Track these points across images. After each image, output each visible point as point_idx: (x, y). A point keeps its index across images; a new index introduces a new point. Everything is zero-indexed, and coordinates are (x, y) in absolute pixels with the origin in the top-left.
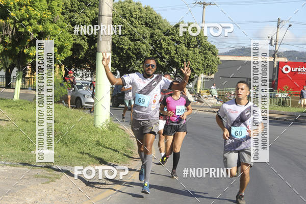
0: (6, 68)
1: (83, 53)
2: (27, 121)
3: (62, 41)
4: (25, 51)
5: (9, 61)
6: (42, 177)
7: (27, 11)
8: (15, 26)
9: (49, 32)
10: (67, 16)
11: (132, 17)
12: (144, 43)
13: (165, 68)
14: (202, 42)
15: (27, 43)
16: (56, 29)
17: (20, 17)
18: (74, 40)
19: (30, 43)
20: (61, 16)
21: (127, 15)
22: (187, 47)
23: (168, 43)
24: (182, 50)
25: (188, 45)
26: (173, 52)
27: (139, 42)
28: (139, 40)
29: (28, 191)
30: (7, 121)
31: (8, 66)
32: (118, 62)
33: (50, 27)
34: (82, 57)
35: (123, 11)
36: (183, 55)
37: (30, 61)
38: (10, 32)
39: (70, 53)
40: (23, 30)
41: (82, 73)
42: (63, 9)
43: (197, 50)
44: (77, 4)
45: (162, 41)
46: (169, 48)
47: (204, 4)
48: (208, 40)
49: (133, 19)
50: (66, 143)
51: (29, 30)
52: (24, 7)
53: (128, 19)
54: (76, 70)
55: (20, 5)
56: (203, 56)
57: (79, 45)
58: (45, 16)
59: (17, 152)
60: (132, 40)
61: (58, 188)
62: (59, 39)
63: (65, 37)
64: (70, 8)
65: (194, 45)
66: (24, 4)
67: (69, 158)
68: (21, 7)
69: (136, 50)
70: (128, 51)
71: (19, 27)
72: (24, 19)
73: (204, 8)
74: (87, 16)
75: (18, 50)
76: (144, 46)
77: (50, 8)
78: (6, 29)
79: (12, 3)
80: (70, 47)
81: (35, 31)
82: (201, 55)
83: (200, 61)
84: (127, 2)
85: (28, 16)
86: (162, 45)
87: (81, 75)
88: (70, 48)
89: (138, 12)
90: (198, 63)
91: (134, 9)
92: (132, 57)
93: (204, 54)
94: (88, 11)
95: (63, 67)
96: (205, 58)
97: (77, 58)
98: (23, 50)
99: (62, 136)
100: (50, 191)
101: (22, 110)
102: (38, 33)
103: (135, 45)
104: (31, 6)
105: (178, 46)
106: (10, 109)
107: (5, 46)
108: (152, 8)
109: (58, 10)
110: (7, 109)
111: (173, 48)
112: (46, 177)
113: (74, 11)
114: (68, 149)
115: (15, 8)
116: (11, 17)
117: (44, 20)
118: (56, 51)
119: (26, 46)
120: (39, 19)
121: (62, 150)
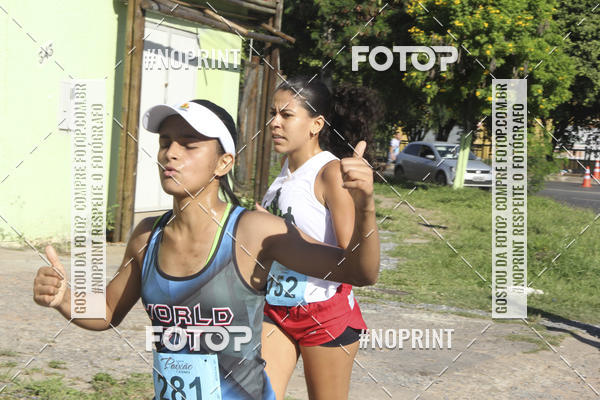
0: (440, 126)
1: (591, 95)
3: (552, 72)
4: (478, 94)
5: (447, 114)
6: (523, 339)
7: (486, 16)
8: (461, 46)
9: (527, 55)
10: (563, 22)
15: (483, 78)
16: (541, 48)
17: (471, 28)
18: (577, 69)
19: (489, 77)
20: (554, 22)
29: (496, 365)
30: (445, 228)
31: (443, 124)
33: (530, 45)
34: (590, 103)
37: (487, 112)
39: (567, 95)
40: (476, 53)
41: (589, 136)
42: (555, 7)
50: (565, 275)
51: (488, 52)
52: (481, 8)
54: (576, 129)
55: (474, 4)
57: (585, 78)
58: (521, 23)
59: (469, 288)
61: (556, 364)
62: (547, 67)
63: (558, 64)
64: (570, 4)
67: (572, 306)
68: (474, 9)
71: (469, 48)
72: (479, 32)
75: (465, 91)
77: (531, 8)
80: (568, 84)
81: (499, 54)
85: (486, 25)
87: (585, 139)
88: (567, 86)
95: (550, 123)
97: (579, 105)
98: (475, 92)
100: (541, 369)
101: (470, 206)
102: (504, 58)
104: (493, 5)
106: (448, 206)
107: (440, 85)
109: (548, 10)
110: (441, 205)
112: (530, 340)
113: (578, 11)
114: (570, 286)
115: (463, 11)
116: (455, 29)
117: (518, 32)
118: (540, 91)
119: (482, 84)
120: (507, 29)
121: (559, 287)
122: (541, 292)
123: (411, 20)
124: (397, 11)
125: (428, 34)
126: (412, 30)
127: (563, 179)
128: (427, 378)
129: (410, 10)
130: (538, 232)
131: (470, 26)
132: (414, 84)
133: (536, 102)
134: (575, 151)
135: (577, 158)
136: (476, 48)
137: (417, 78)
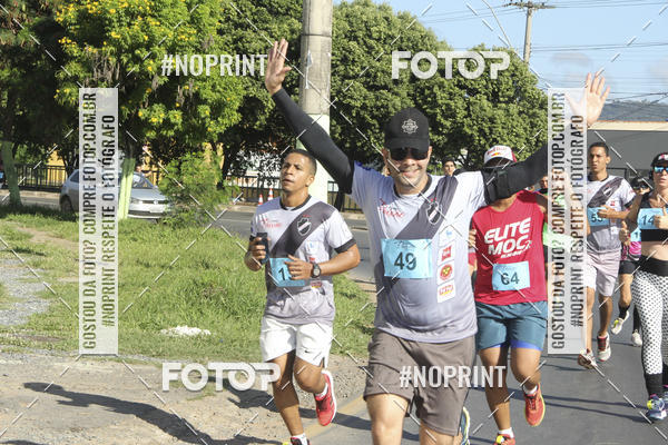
1: (262, 118)
2: (147, 266)
3: (219, 92)
4: (140, 114)
7: (145, 28)
8: (119, 60)
10: (230, 38)
11: (370, 37)
12: (397, 94)
13: (443, 149)
14: (525, 91)
15: (146, 96)
17: (129, 42)
18: (246, 89)
19: (151, 96)
20: (218, 38)
21: (360, 34)
22: (492, 101)
23: (450, 94)
24: (481, 108)
25: (494, 98)
26: (461, 113)
27: (385, 92)
28: (385, 87)
32: (340, 135)
34: (261, 126)
35: (351, 24)
36: (483, 120)
37: (151, 134)
38: (110, 74)
39: (236, 118)
40: (135, 69)
41: (262, 161)
42: (220, 21)
43: (514, 108)
44: (251, 10)
45: (436, 89)
46: (452, 103)
47: (529, 6)
48: (539, 86)
49: (372, 42)
50: (234, 313)
51: (150, 68)
52: (140, 18)
53: (361, 41)
54: (247, 154)
55: (131, 14)
56: (528, 121)
57: (255, 99)
58: (183, 37)
59: (130, 331)
60: (370, 88)
61: (221, 410)
62: (214, 86)
63: (226, 84)
64: (236, 19)
65: (508, 97)
66: (139, 12)
67: (241, 346)
68: (132, 19)
69: (378, 108)
70: (362, 113)
71: (128, 62)
72: (139, 46)
73: (529, 14)
74: (272, 37)
75: (126, 111)
76: (397, 101)
77: (194, 21)
78: (100, 67)
79: (113, 11)
80: (237, 105)
82: (524, 119)
83: (522, 131)
84: (358, 4)
85: (146, 38)
86: (435, 97)
87: (258, 165)
88: (236, 107)
89: (383, 27)
90: (517, 135)
91: (375, 19)
92: (370, 126)
93: (530, 117)
94: (274, 27)
95: (220, 148)
96: (533, 125)
97: (251, 128)
98: (137, 111)
99: (225, 296)
100: (206, 417)
101: (135, 240)
103: (377, 99)
104: (153, 16)
105: (472, 99)
108: (415, 17)
109: (212, 24)
111: (460, 103)
113: (245, 27)
114: (239, 325)
115: (119, 21)
116: (111, 41)
117: (182, 47)
118: (208, 113)
119: (144, 104)
120: (169, 44)
121: (227, 327)
122: (208, 332)
123: (61, 29)
124: (43, 18)
125: (82, 46)
126: (64, 41)
127: (236, 208)
128: (79, 435)
129: (60, 18)
130: (208, 267)
131: (128, 38)
132: (67, 103)
133: (204, 124)
134: (247, 178)
135: (250, 185)
136: (135, 63)
137: (70, 94)
